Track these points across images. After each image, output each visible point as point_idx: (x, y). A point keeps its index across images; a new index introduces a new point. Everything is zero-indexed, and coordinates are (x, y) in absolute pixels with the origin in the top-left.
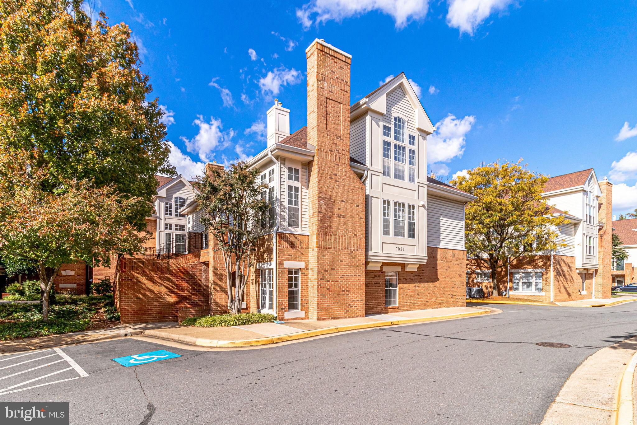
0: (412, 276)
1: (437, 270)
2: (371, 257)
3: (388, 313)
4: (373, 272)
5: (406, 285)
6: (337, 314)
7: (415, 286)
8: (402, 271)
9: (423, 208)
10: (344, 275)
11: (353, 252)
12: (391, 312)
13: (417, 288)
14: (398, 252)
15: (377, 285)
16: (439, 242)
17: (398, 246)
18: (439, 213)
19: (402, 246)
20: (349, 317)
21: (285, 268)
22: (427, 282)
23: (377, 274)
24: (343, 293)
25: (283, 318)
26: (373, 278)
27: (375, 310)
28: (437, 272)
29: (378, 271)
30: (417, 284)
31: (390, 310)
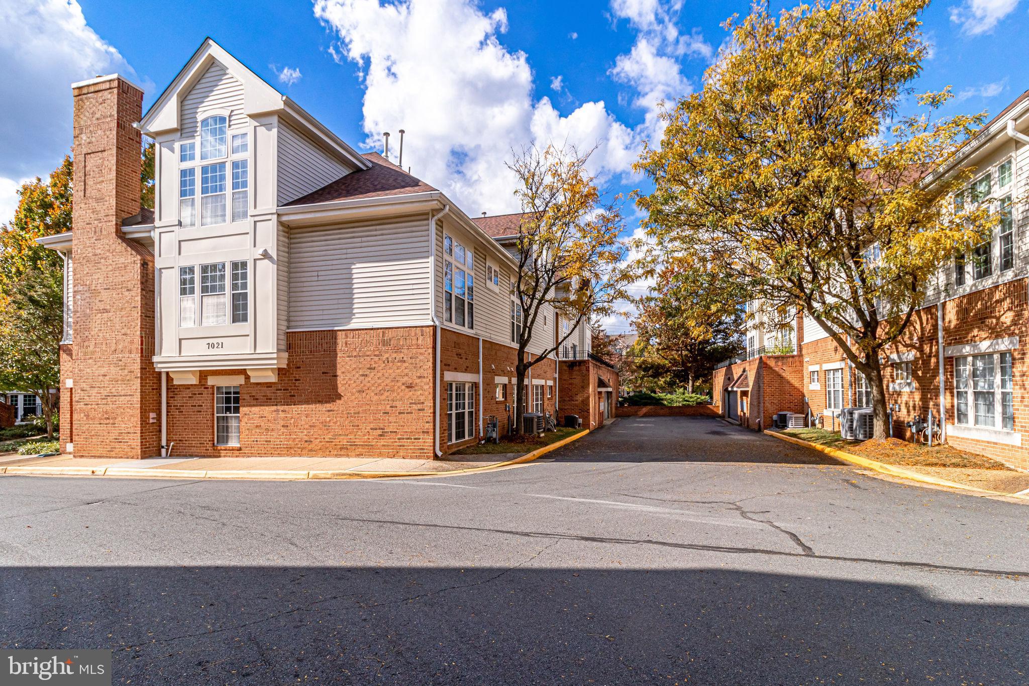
0: (269, 392)
1: (336, 376)
2: (159, 365)
3: (220, 457)
4: (189, 388)
5: (255, 409)
6: (100, 451)
7: (277, 411)
8: (246, 384)
9: (266, 261)
10: (109, 396)
11: (121, 361)
12: (225, 456)
13: (282, 415)
14: (212, 351)
15: (197, 409)
16: (350, 315)
17: (211, 341)
18: (349, 256)
19: (220, 340)
20: (116, 458)
21: (67, 388)
22: (307, 402)
23: (197, 391)
24: (108, 421)
25: (65, 450)
26: (190, 397)
27: (193, 450)
28: (336, 380)
29: (195, 385)
30: (281, 408)
31: (223, 453)
